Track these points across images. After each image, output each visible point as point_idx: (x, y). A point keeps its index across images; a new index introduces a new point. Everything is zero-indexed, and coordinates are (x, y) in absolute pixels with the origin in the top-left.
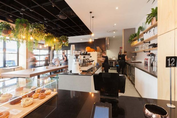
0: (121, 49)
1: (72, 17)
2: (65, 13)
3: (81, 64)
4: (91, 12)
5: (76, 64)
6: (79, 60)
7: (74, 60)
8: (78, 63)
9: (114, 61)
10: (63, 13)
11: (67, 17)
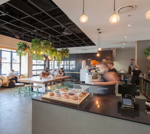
0: (132, 61)
1: (77, 33)
2: (70, 30)
3: (94, 77)
4: (98, 30)
5: (89, 77)
6: (93, 74)
7: (87, 74)
8: (91, 76)
9: (123, 74)
10: (68, 31)
11: (72, 33)
